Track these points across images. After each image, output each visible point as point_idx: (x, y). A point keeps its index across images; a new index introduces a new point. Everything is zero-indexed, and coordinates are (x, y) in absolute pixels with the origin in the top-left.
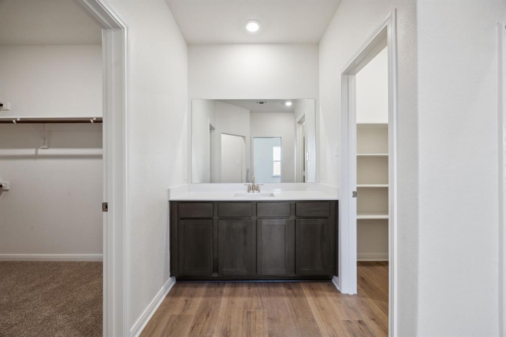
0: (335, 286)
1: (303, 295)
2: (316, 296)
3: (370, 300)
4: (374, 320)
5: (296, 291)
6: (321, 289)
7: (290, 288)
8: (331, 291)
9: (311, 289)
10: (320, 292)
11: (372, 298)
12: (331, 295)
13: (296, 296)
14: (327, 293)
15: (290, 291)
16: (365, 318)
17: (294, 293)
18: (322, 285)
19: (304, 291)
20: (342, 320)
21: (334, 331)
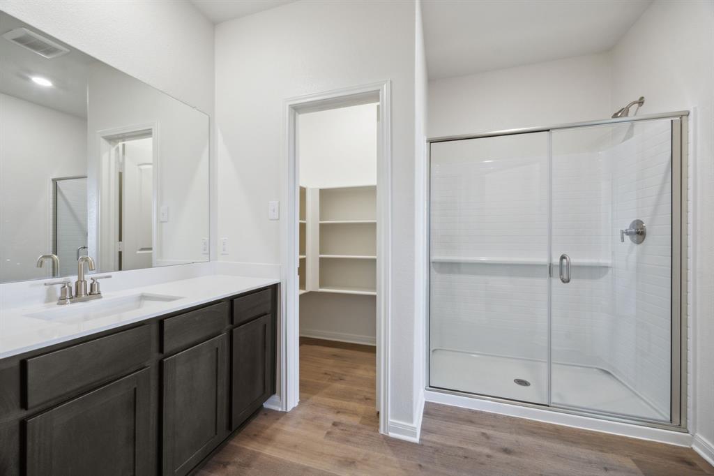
0: (274, 410)
1: (255, 455)
2: (269, 440)
3: (315, 397)
4: (338, 412)
5: (238, 459)
6: (265, 427)
7: (225, 465)
8: (278, 419)
9: (254, 437)
10: (268, 431)
11: (314, 394)
12: (282, 424)
13: (248, 465)
14: (275, 425)
15: (230, 468)
16: (333, 417)
17: (240, 465)
18: (259, 421)
19: (248, 448)
20: (325, 438)
21: (332, 455)
